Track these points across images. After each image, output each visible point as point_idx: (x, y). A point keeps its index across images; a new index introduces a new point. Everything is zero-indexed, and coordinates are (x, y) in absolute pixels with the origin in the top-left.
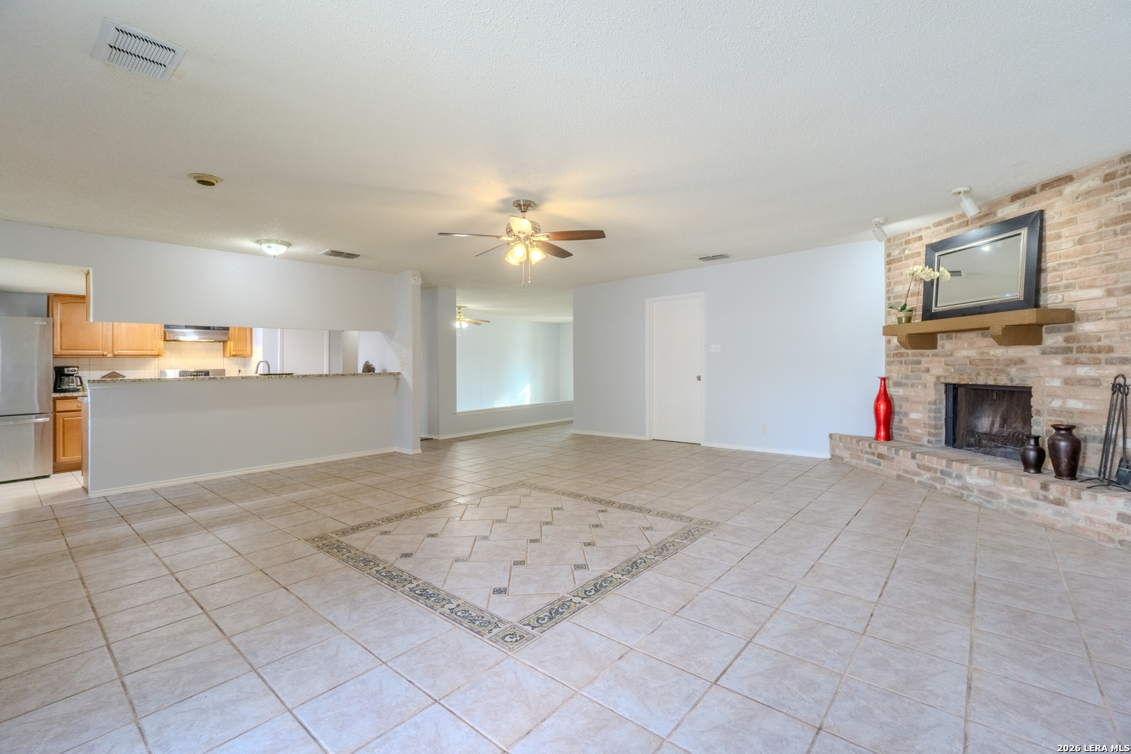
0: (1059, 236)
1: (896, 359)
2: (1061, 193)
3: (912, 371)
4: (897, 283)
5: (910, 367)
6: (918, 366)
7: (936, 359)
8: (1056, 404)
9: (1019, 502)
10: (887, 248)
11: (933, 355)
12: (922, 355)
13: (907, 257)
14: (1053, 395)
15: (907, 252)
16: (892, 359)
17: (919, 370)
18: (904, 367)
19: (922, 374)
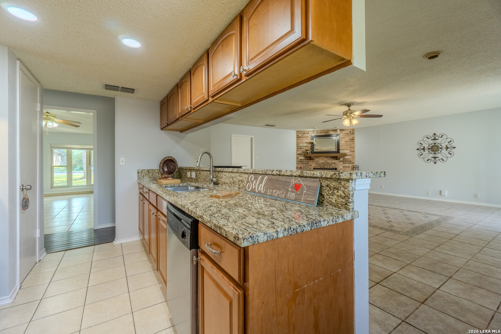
0: (342, 140)
1: (300, 163)
2: (342, 132)
4: (300, 143)
5: (305, 165)
7: (313, 163)
10: (297, 133)
12: (309, 162)
13: (304, 137)
14: (341, 169)
15: (304, 136)
17: (308, 165)
18: (303, 165)
19: (309, 166)
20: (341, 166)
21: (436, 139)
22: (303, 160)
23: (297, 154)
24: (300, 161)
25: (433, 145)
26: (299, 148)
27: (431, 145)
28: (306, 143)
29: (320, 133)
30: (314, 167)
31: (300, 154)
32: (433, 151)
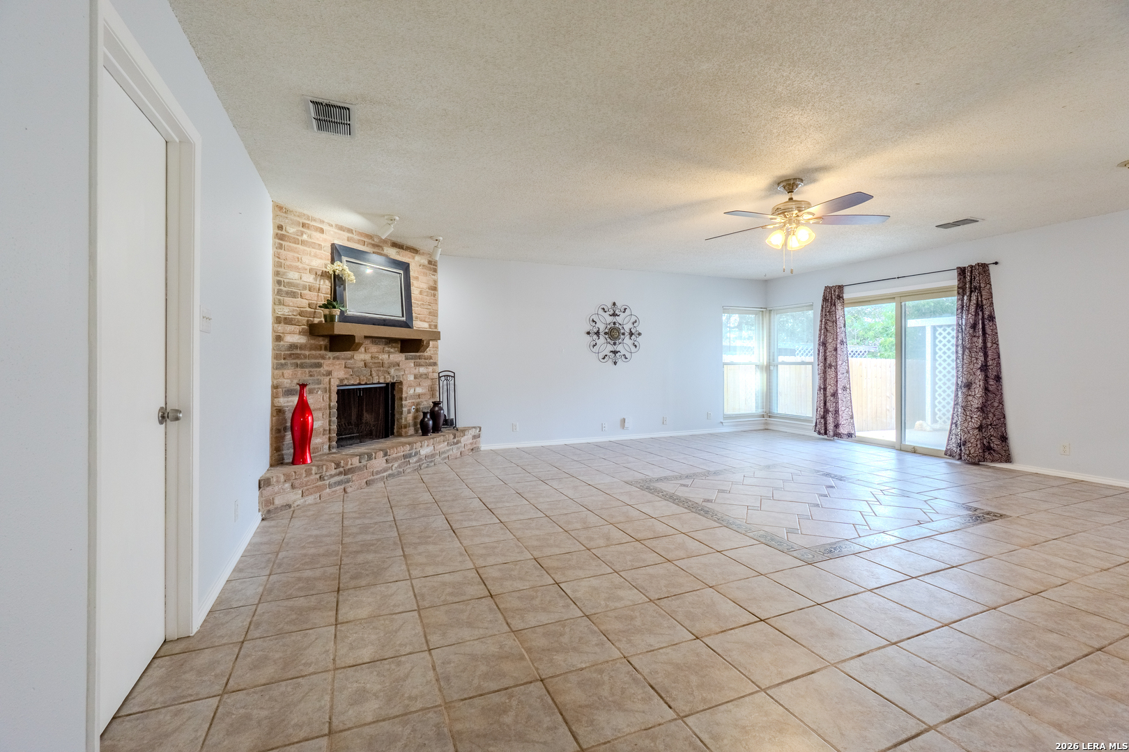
0: (413, 285)
1: (289, 361)
2: (413, 258)
3: (311, 376)
4: (290, 267)
5: (307, 370)
6: (318, 369)
7: (338, 362)
8: (412, 391)
10: (275, 216)
11: (334, 358)
12: (323, 357)
13: (303, 243)
14: (410, 386)
15: (305, 237)
16: (283, 361)
17: (319, 373)
18: (299, 371)
19: (322, 378)
20: (410, 374)
22: (302, 347)
23: (278, 320)
24: (291, 355)
26: (283, 289)
28: (311, 271)
30: (341, 380)
31: (287, 321)
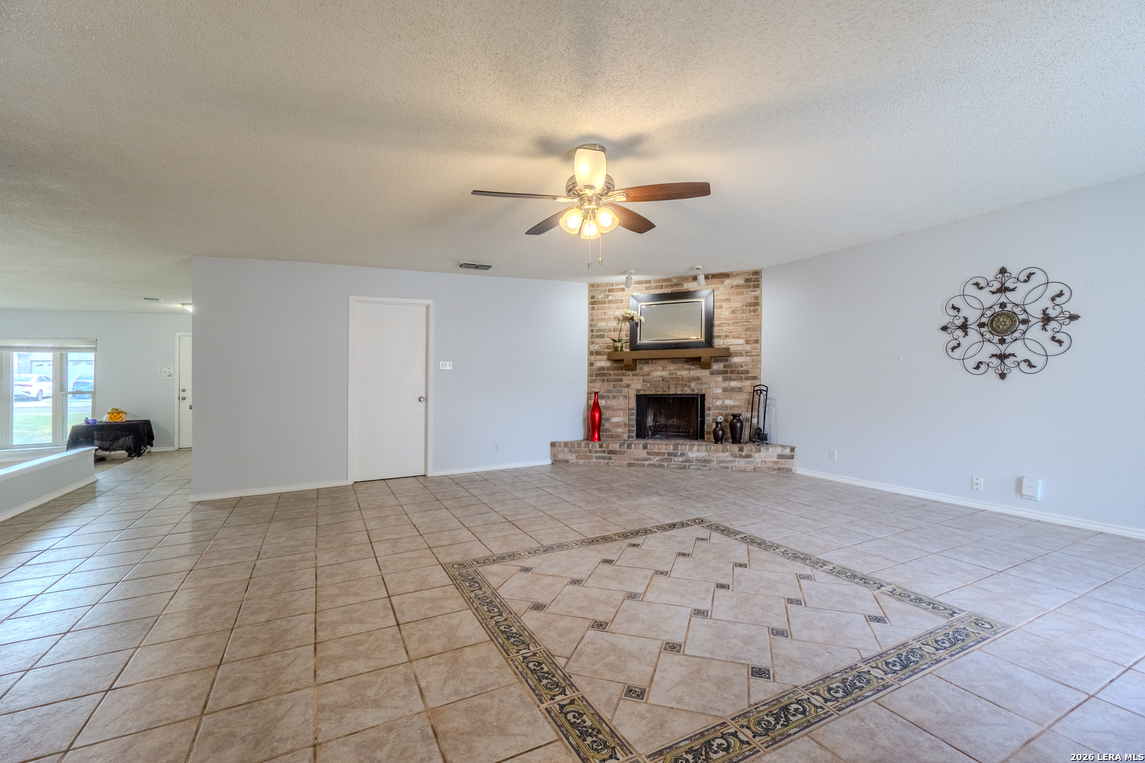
0: (721, 307)
1: (598, 378)
2: (723, 283)
3: (614, 387)
4: (600, 320)
5: (612, 384)
6: (620, 383)
7: (636, 378)
8: (719, 403)
9: (724, 462)
10: (590, 291)
11: (633, 375)
12: (624, 375)
13: (610, 302)
14: (717, 398)
15: (610, 298)
16: (595, 378)
18: (606, 384)
19: (623, 389)
20: (717, 387)
21: (1007, 289)
22: (608, 369)
23: (591, 353)
24: (599, 374)
25: (997, 309)
26: (595, 333)
27: (989, 313)
28: (615, 318)
29: (656, 287)
30: (638, 391)
31: (598, 353)
32: (994, 331)
